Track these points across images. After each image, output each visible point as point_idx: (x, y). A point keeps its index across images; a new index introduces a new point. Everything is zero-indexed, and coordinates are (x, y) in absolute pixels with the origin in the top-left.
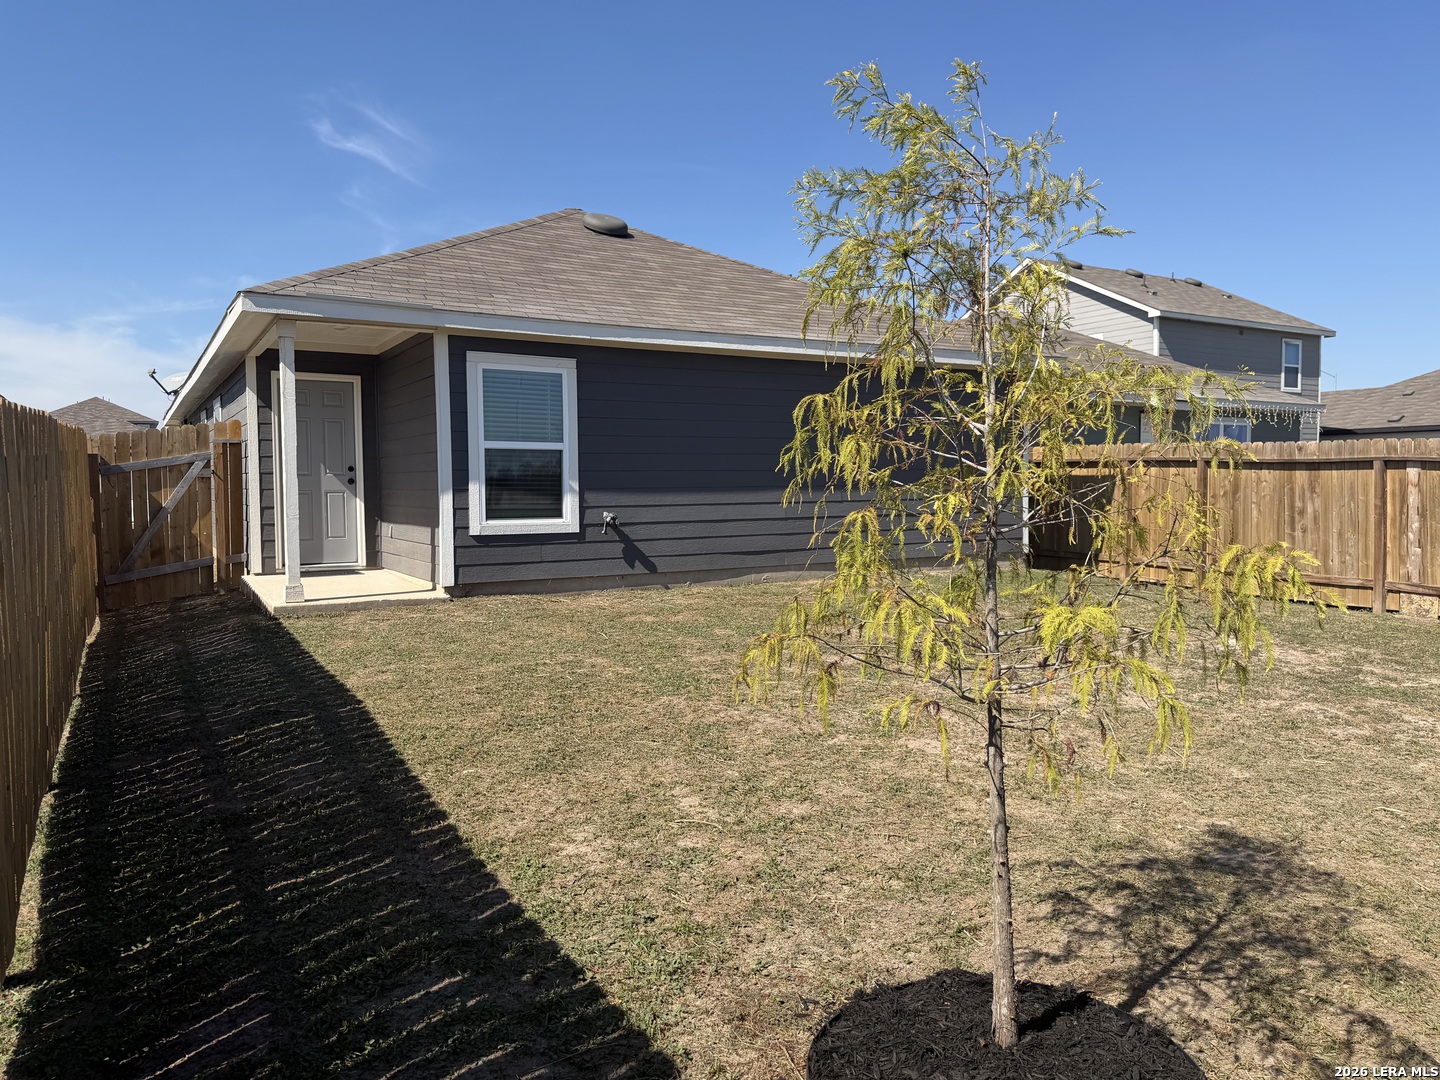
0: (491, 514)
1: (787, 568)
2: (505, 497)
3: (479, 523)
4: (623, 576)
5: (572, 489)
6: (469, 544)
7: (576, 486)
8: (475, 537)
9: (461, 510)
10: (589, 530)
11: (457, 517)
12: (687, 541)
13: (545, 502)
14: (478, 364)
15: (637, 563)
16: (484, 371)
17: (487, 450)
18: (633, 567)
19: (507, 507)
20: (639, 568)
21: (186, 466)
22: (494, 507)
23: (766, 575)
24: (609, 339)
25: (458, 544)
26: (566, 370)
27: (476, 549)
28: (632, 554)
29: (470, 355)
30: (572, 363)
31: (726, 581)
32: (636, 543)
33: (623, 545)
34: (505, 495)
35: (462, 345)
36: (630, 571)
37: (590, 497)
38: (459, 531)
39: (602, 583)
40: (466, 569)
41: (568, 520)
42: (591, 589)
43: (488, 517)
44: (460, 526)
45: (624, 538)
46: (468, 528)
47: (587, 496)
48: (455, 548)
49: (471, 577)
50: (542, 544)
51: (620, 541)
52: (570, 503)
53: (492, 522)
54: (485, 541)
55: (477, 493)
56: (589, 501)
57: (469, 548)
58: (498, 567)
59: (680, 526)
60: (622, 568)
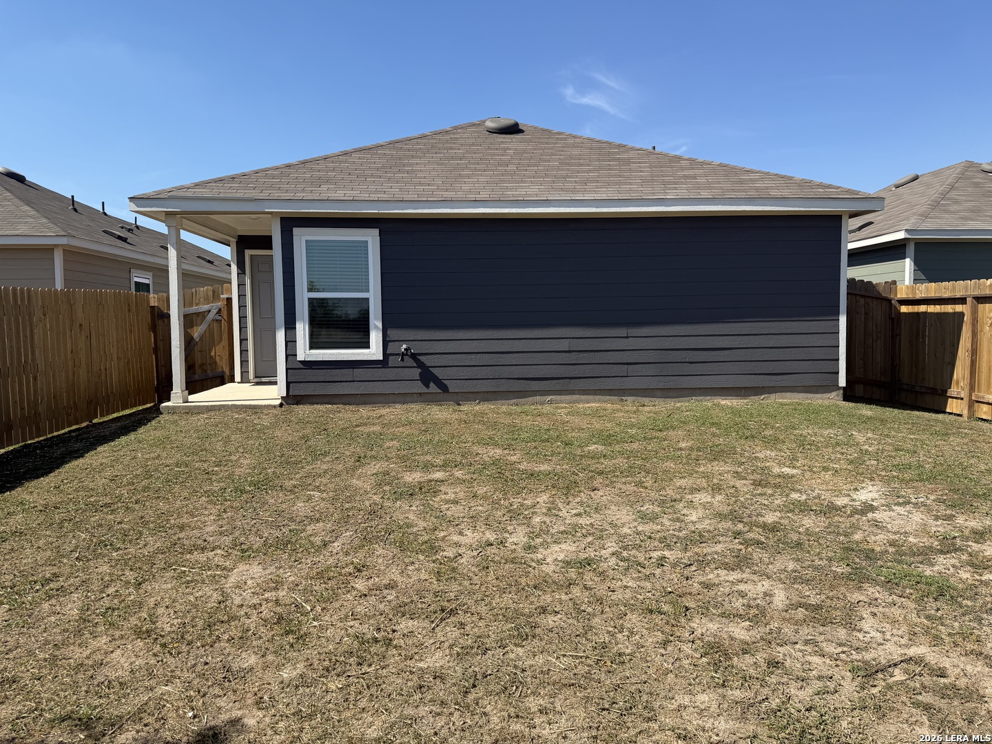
0: (313, 346)
1: (572, 392)
2: (323, 333)
3: (304, 352)
4: (420, 394)
5: (376, 327)
6: (297, 367)
7: (380, 325)
8: (301, 362)
9: (291, 343)
10: (391, 358)
11: (288, 347)
12: (476, 368)
13: (355, 337)
14: (302, 237)
15: (432, 384)
16: (307, 241)
17: (310, 299)
18: (428, 387)
19: (326, 340)
20: (433, 388)
21: (207, 313)
22: (315, 340)
23: (551, 397)
24: (394, 211)
25: (289, 366)
26: (371, 238)
27: (303, 371)
28: (427, 377)
29: (296, 231)
30: (376, 232)
31: (512, 401)
32: (430, 369)
33: (420, 370)
34: (324, 332)
35: (290, 223)
36: (425, 390)
37: (392, 333)
38: (289, 358)
39: (404, 398)
40: (294, 384)
41: (374, 351)
42: (394, 403)
43: (311, 348)
44: (290, 354)
45: (420, 365)
46: (296, 355)
47: (390, 332)
48: (287, 369)
49: (298, 390)
50: (354, 368)
51: (418, 367)
52: (375, 337)
53: (314, 351)
54: (308, 364)
55: (302, 330)
56: (391, 336)
57: (298, 370)
58: (319, 384)
59: (470, 356)
60: (419, 387)
